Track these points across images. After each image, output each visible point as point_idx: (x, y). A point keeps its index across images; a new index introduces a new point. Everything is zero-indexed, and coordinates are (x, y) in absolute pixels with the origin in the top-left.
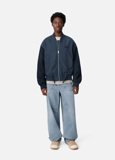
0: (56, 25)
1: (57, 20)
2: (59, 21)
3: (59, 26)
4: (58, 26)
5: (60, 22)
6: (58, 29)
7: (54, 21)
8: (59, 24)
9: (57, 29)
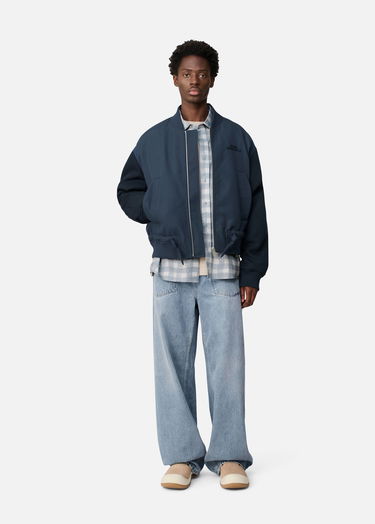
0: (186, 82)
1: (191, 63)
2: (198, 69)
3: (197, 85)
4: (194, 82)
5: (200, 71)
6: (196, 93)
7: (181, 68)
8: (197, 76)
9: (192, 93)
